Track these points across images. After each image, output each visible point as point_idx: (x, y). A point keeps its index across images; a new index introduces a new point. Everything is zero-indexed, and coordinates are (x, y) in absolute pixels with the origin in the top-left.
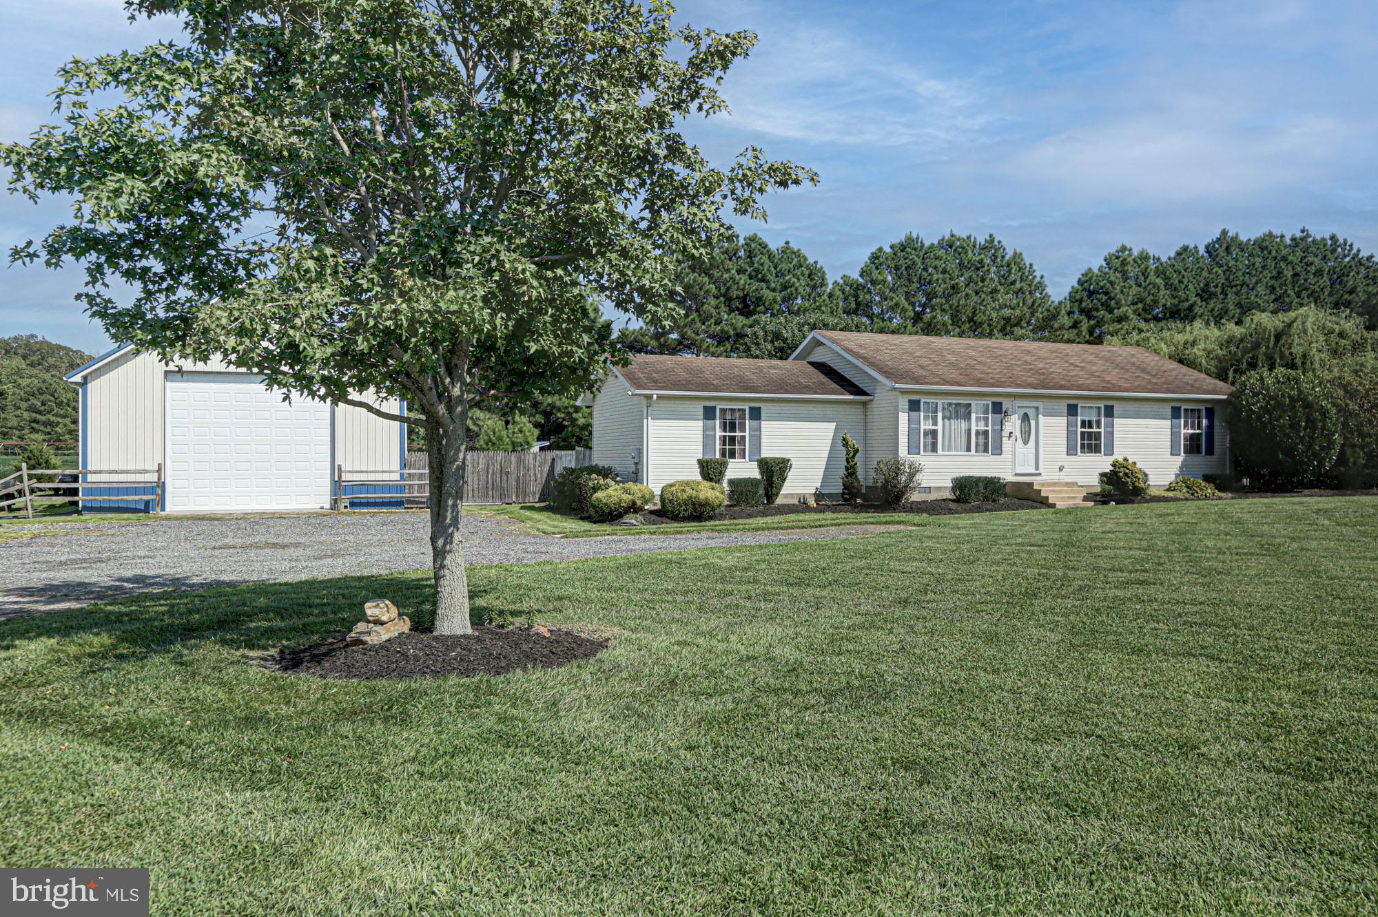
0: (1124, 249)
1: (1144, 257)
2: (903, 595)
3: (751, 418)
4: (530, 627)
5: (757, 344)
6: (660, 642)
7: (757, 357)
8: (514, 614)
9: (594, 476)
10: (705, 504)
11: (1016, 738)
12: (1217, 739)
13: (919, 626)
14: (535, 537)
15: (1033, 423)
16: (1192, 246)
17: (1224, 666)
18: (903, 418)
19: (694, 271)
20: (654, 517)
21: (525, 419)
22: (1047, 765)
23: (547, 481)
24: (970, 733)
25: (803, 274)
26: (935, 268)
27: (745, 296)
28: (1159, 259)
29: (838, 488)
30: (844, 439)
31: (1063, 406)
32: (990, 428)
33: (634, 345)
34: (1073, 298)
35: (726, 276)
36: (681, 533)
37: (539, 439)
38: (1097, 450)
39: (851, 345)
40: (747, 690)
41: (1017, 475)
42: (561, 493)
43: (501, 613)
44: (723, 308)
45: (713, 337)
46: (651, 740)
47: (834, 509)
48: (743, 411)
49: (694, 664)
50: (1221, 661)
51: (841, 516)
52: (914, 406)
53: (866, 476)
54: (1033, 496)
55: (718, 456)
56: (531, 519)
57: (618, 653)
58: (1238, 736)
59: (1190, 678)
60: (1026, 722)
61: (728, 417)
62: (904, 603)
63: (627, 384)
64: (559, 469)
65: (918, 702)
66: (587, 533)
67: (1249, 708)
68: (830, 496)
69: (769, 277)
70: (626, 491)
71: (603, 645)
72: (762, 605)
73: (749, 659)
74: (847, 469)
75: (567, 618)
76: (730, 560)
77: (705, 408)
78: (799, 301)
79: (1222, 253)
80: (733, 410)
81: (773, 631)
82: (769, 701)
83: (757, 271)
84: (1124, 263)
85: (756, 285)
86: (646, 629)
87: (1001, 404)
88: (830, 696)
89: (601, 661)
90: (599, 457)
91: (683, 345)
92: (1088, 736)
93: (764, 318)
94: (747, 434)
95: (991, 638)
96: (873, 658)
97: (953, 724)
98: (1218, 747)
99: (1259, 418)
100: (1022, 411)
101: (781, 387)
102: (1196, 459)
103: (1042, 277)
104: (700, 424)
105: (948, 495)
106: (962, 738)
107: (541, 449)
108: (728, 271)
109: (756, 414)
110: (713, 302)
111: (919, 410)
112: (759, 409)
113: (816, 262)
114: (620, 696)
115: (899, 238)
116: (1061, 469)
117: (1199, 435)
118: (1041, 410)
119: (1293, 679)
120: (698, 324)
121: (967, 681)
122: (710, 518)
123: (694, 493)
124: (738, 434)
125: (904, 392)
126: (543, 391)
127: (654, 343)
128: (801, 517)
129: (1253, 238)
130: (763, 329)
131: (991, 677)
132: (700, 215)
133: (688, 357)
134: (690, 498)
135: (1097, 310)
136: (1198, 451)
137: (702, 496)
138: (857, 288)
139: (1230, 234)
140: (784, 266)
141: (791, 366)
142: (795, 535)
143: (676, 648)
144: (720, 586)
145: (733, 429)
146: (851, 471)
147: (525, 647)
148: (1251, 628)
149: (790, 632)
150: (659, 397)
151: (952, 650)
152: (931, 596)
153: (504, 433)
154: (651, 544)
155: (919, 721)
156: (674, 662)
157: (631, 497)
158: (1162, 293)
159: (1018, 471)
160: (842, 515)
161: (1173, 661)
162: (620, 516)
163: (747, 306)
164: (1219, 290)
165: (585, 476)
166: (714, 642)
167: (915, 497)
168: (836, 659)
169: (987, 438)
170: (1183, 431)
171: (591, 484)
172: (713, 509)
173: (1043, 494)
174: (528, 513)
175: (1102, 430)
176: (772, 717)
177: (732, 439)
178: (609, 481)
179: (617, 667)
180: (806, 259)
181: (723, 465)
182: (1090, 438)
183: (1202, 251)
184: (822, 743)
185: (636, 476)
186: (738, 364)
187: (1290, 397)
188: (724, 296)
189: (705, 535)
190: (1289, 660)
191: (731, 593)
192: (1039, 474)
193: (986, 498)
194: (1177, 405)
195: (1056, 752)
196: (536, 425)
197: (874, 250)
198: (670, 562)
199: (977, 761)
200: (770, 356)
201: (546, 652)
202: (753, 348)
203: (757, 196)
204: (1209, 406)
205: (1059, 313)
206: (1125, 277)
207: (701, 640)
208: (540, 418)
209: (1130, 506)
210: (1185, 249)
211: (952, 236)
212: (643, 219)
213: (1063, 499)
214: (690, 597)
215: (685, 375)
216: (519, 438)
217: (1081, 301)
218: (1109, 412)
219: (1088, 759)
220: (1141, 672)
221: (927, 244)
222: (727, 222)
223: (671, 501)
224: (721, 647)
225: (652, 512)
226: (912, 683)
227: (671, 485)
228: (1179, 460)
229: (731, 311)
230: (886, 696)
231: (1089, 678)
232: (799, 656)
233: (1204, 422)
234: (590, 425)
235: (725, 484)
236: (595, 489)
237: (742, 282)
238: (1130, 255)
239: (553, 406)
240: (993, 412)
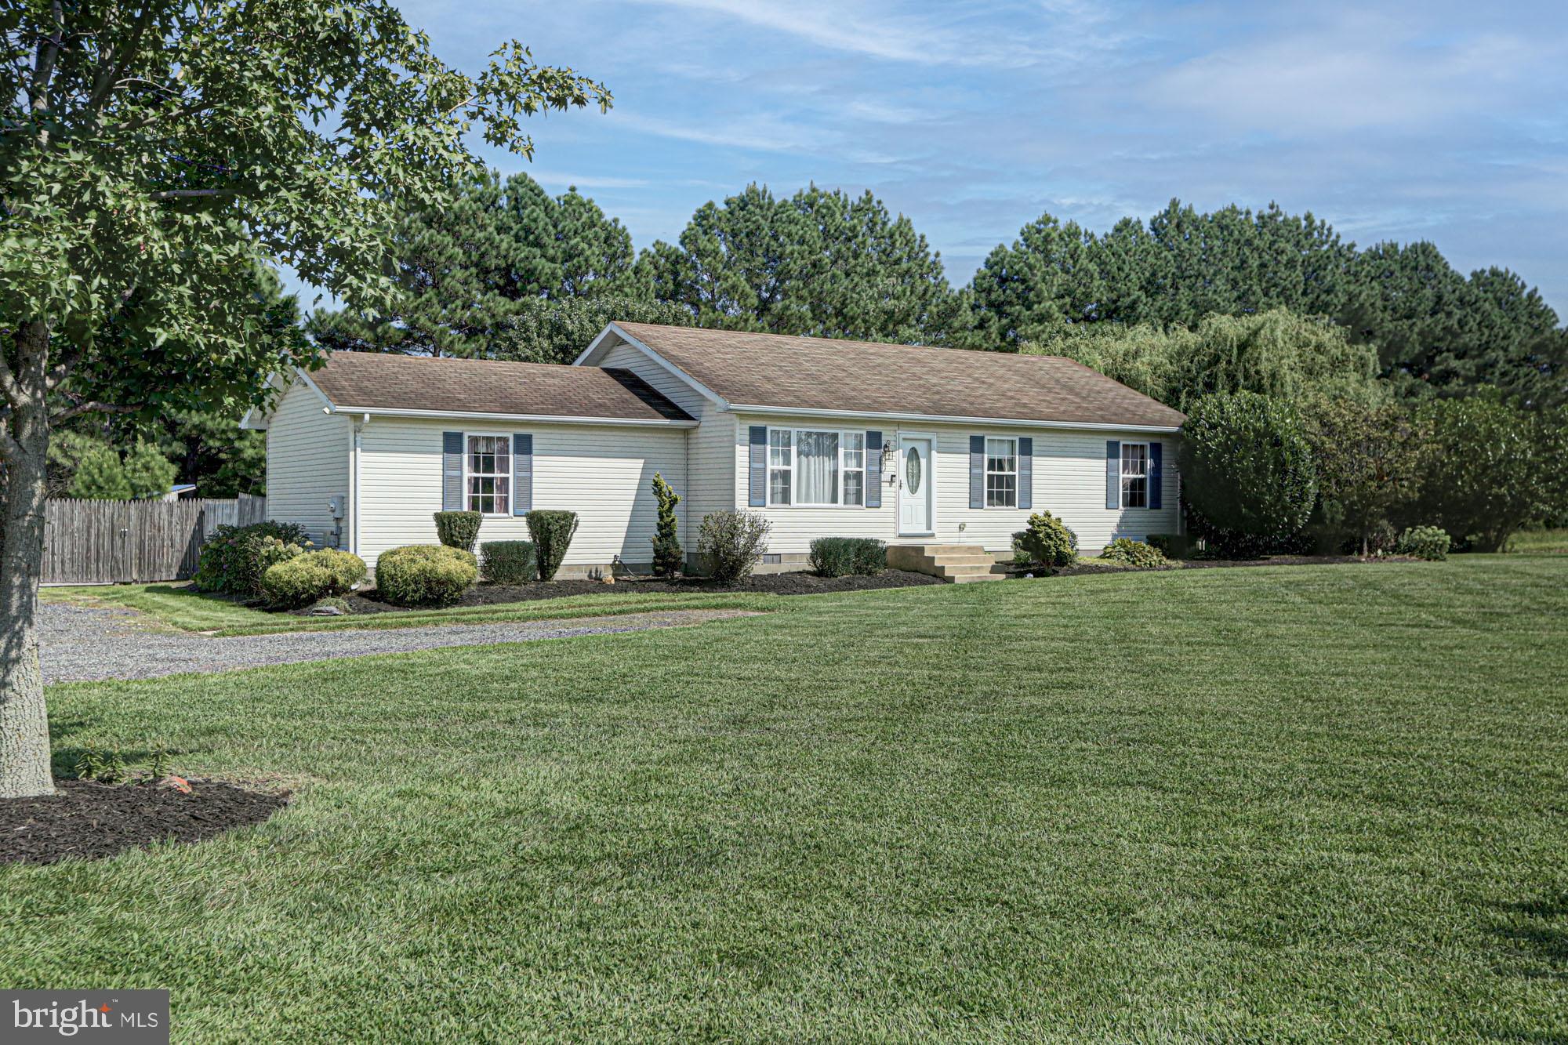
0: (1047, 220)
1: (1073, 233)
2: (740, 711)
3: (517, 451)
4: (158, 778)
5: (528, 340)
6: (371, 794)
7: (527, 359)
8: (129, 758)
9: (269, 539)
10: (447, 581)
11: (894, 911)
12: (1157, 897)
13: (761, 757)
14: (170, 635)
15: (923, 462)
16: (1134, 220)
17: (1168, 797)
18: (742, 453)
19: (430, 226)
20: (365, 602)
21: (153, 449)
22: (935, 948)
23: (192, 547)
24: (829, 908)
25: (597, 238)
26: (789, 235)
27: (508, 269)
28: (1092, 236)
29: (647, 557)
30: (656, 484)
31: (964, 439)
32: (864, 469)
33: (335, 338)
34: (979, 287)
35: (480, 235)
36: (408, 625)
37: (178, 481)
38: (1010, 501)
39: (666, 346)
40: (505, 861)
41: (901, 536)
42: (215, 566)
43: (108, 758)
44: (475, 283)
45: (459, 327)
46: (353, 946)
47: (641, 587)
48: (505, 440)
49: (424, 825)
50: (1165, 791)
51: (651, 598)
52: (757, 436)
53: (689, 540)
54: (924, 566)
55: (466, 508)
56: (163, 607)
57: (304, 814)
58: (1183, 892)
59: (1125, 817)
60: (907, 889)
61: (482, 449)
62: (740, 723)
63: (322, 396)
64: (210, 529)
65: (760, 867)
66: (256, 629)
67: (1197, 853)
68: (636, 568)
69: (545, 239)
70: (322, 563)
71: (279, 801)
72: (531, 731)
73: (509, 813)
74: (660, 527)
75: (220, 762)
76: (485, 665)
77: (446, 435)
78: (591, 278)
79: (1172, 231)
80: (489, 440)
81: (549, 770)
82: (539, 876)
83: (528, 231)
84: (1047, 240)
85: (525, 251)
86: (349, 775)
87: (880, 434)
88: (630, 865)
89: (277, 827)
90: (277, 507)
91: (413, 338)
92: (990, 902)
93: (537, 301)
94: (511, 475)
95: (861, 770)
96: (693, 805)
97: (807, 896)
98: (1158, 908)
99: (1218, 458)
100: (910, 445)
101: (562, 404)
102: (1137, 513)
103: (937, 255)
104: (438, 459)
105: (805, 565)
106: (818, 916)
107: (182, 496)
108: (483, 227)
109: (524, 445)
110: (460, 274)
111: (764, 442)
112: (529, 437)
113: (616, 221)
114: (305, 881)
115: (737, 191)
116: (961, 528)
117: (1142, 481)
118: (934, 443)
119: (1253, 811)
120: (437, 308)
121: (827, 833)
122: (455, 602)
123: (430, 565)
124: (497, 475)
125: (743, 416)
126: (179, 405)
127: (367, 334)
128: (593, 599)
129: (1211, 212)
130: (537, 317)
131: (860, 827)
132: (434, 141)
133: (419, 358)
134: (423, 572)
135: (1011, 303)
136: (1142, 504)
137: (441, 570)
138: (676, 260)
139: (1183, 206)
140: (568, 224)
141: (578, 374)
142: (583, 627)
143: (397, 801)
144: (466, 705)
145: (489, 467)
146: (666, 530)
147: (147, 810)
148: (1203, 744)
149: (573, 771)
150: (374, 418)
151: (808, 790)
152: (779, 712)
153: (118, 470)
154: (361, 644)
155: (758, 894)
156: (393, 824)
157: (328, 572)
158: (1096, 283)
159: (903, 531)
160: (653, 596)
161: (1103, 793)
162: (312, 600)
163: (511, 282)
164: (1168, 282)
165: (254, 539)
166: (456, 791)
167: (759, 568)
168: (639, 810)
169: (859, 483)
170: (1121, 476)
171: (263, 551)
172: (459, 589)
173: (937, 564)
174: (158, 598)
175: (1016, 473)
176: (543, 900)
177: (488, 484)
178: (292, 546)
179: (302, 836)
180: (601, 216)
181: (475, 522)
182: (1000, 485)
183: (1147, 227)
184: (617, 935)
185: (338, 539)
186: (499, 370)
187: (1255, 430)
188: (476, 265)
189: (445, 628)
190: (1248, 786)
191: (483, 716)
192: (932, 536)
193: (859, 570)
194: (1114, 439)
195: (946, 929)
196: (173, 459)
197: (701, 206)
198: (391, 670)
199: (838, 948)
200: (548, 358)
201: (183, 817)
202: (521, 345)
203: (521, 118)
204: (1156, 440)
205: (960, 307)
206: (1048, 261)
207: (436, 789)
208: (179, 448)
209: (1052, 579)
210: (1126, 223)
211: (814, 190)
212: (342, 141)
213: (963, 570)
214: (419, 723)
215: (414, 385)
216: (144, 479)
217: (989, 291)
218: (1026, 447)
219: (991, 936)
220: (1061, 812)
221: (778, 201)
222: (475, 153)
223: (392, 577)
224: (467, 797)
225: (362, 594)
226: (750, 838)
227: (393, 553)
228: (1116, 515)
229: (487, 289)
230: (712, 860)
231: (993, 821)
232: (583, 805)
233: (1149, 463)
234: (262, 459)
235: (477, 551)
236: (271, 560)
237: (504, 245)
238: (1055, 229)
239: (201, 428)
240: (869, 446)
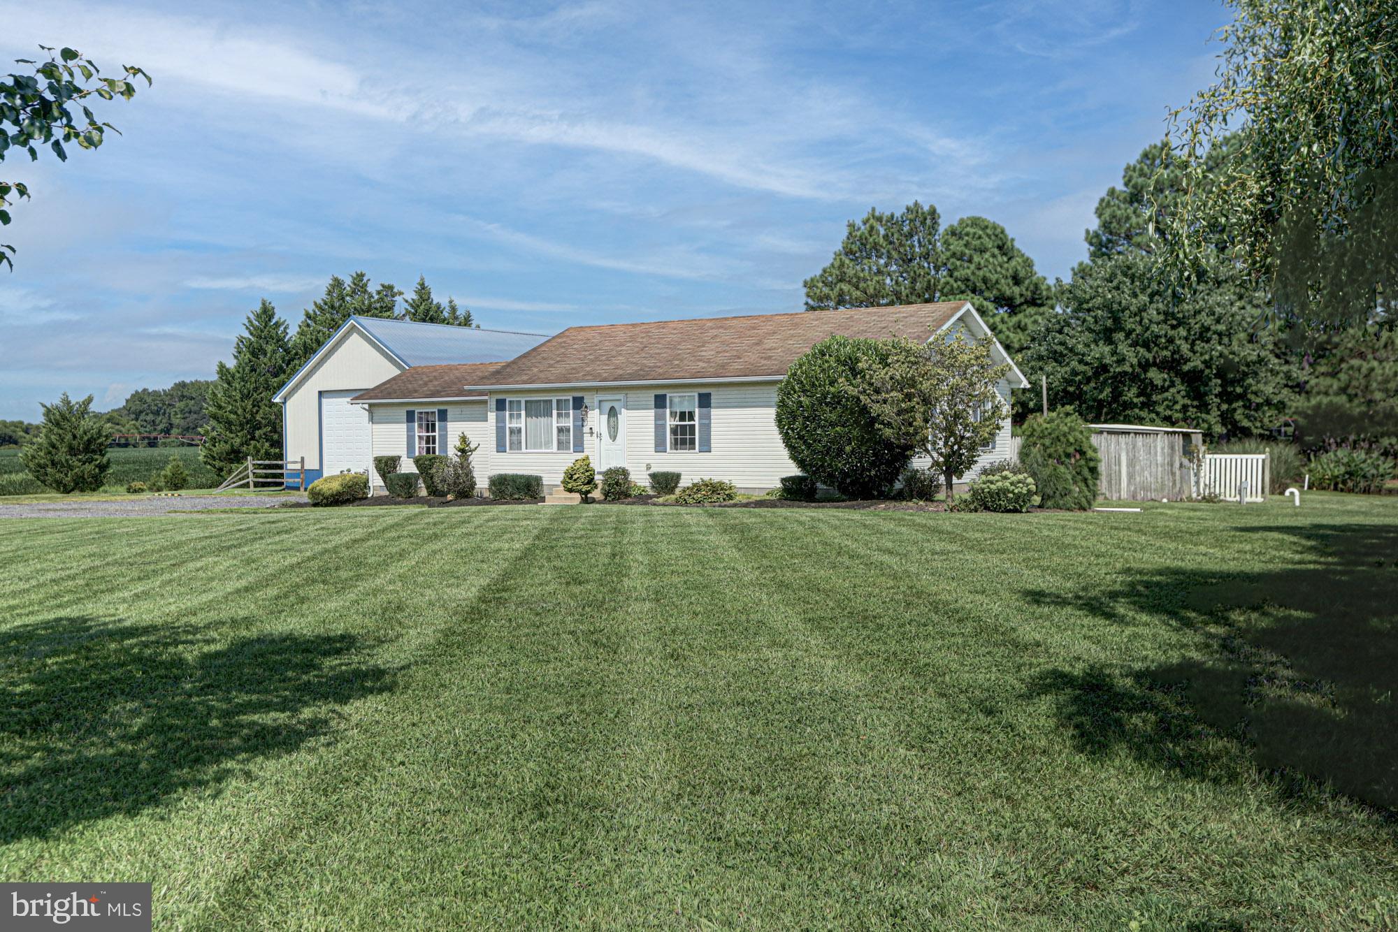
3: (440, 419)
15: (620, 417)
18: (491, 417)
31: (650, 397)
32: (572, 425)
38: (692, 445)
48: (434, 413)
52: (501, 405)
55: (417, 453)
61: (425, 419)
77: (408, 412)
80: (427, 413)
87: (582, 399)
94: (436, 434)
100: (607, 406)
101: (461, 390)
104: (404, 426)
109: (443, 416)
111: (504, 409)
116: (648, 467)
124: (431, 434)
125: (491, 392)
175: (696, 423)
181: (396, 462)
218: (705, 401)
240: (574, 408)
